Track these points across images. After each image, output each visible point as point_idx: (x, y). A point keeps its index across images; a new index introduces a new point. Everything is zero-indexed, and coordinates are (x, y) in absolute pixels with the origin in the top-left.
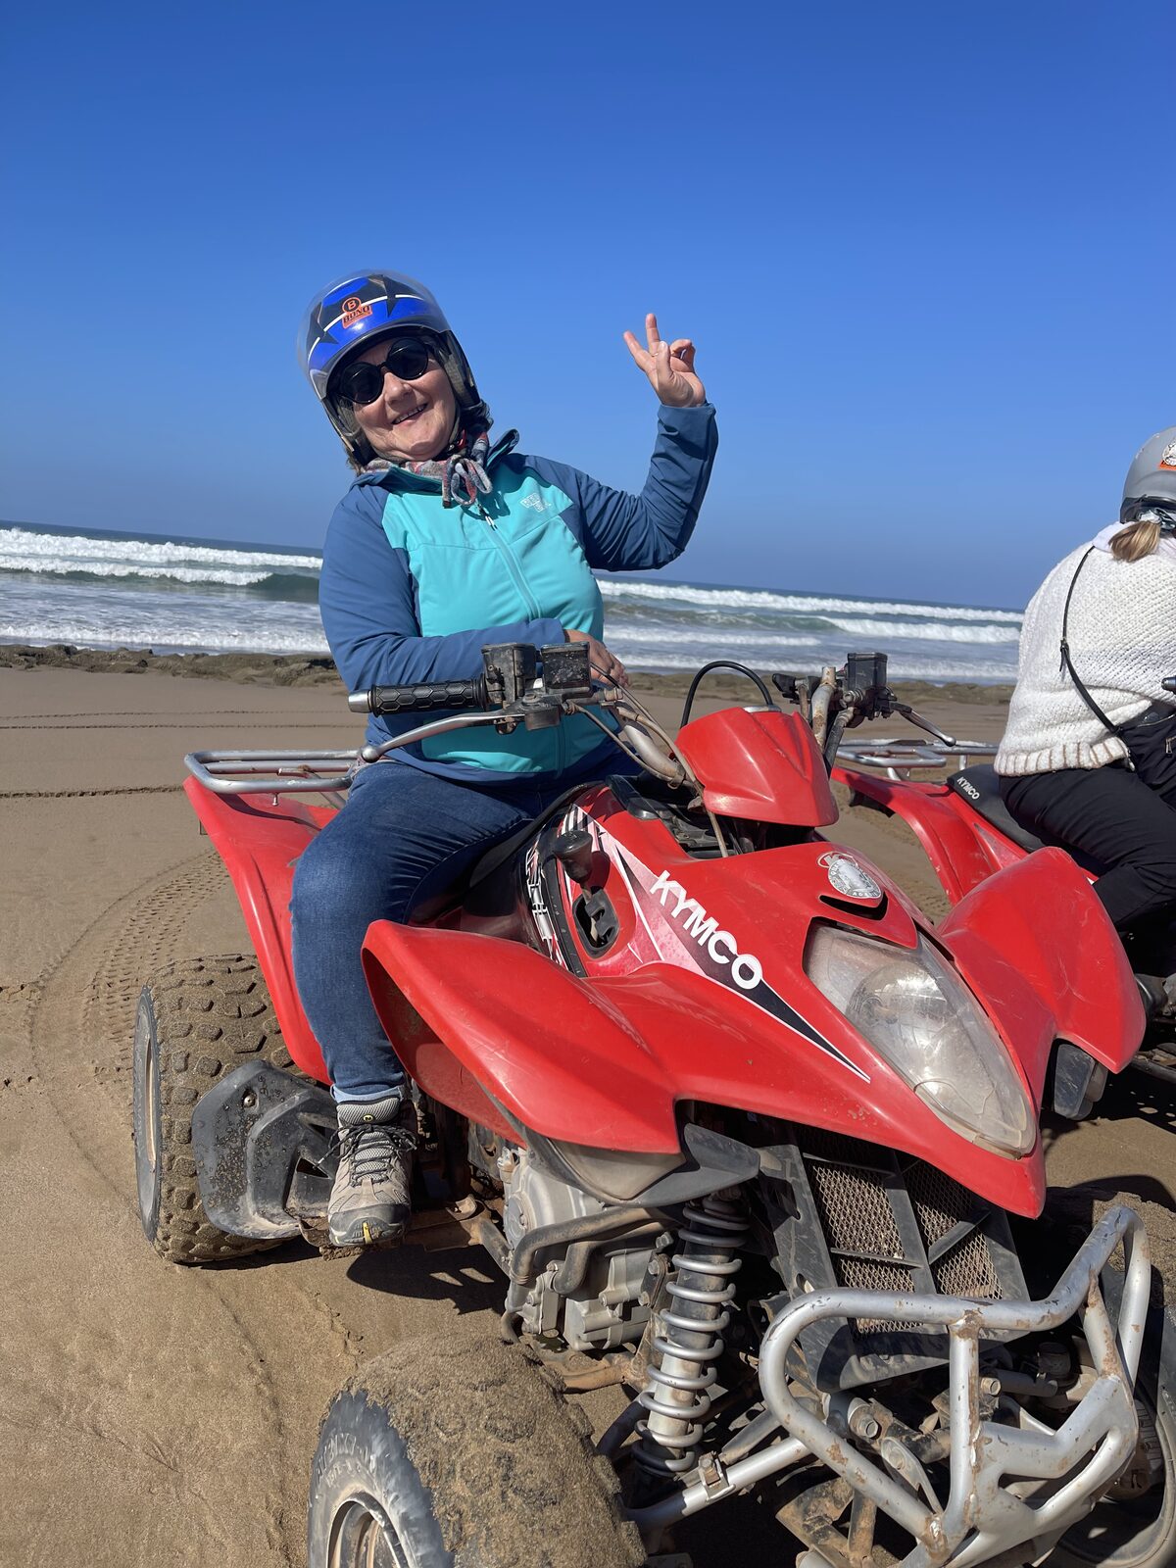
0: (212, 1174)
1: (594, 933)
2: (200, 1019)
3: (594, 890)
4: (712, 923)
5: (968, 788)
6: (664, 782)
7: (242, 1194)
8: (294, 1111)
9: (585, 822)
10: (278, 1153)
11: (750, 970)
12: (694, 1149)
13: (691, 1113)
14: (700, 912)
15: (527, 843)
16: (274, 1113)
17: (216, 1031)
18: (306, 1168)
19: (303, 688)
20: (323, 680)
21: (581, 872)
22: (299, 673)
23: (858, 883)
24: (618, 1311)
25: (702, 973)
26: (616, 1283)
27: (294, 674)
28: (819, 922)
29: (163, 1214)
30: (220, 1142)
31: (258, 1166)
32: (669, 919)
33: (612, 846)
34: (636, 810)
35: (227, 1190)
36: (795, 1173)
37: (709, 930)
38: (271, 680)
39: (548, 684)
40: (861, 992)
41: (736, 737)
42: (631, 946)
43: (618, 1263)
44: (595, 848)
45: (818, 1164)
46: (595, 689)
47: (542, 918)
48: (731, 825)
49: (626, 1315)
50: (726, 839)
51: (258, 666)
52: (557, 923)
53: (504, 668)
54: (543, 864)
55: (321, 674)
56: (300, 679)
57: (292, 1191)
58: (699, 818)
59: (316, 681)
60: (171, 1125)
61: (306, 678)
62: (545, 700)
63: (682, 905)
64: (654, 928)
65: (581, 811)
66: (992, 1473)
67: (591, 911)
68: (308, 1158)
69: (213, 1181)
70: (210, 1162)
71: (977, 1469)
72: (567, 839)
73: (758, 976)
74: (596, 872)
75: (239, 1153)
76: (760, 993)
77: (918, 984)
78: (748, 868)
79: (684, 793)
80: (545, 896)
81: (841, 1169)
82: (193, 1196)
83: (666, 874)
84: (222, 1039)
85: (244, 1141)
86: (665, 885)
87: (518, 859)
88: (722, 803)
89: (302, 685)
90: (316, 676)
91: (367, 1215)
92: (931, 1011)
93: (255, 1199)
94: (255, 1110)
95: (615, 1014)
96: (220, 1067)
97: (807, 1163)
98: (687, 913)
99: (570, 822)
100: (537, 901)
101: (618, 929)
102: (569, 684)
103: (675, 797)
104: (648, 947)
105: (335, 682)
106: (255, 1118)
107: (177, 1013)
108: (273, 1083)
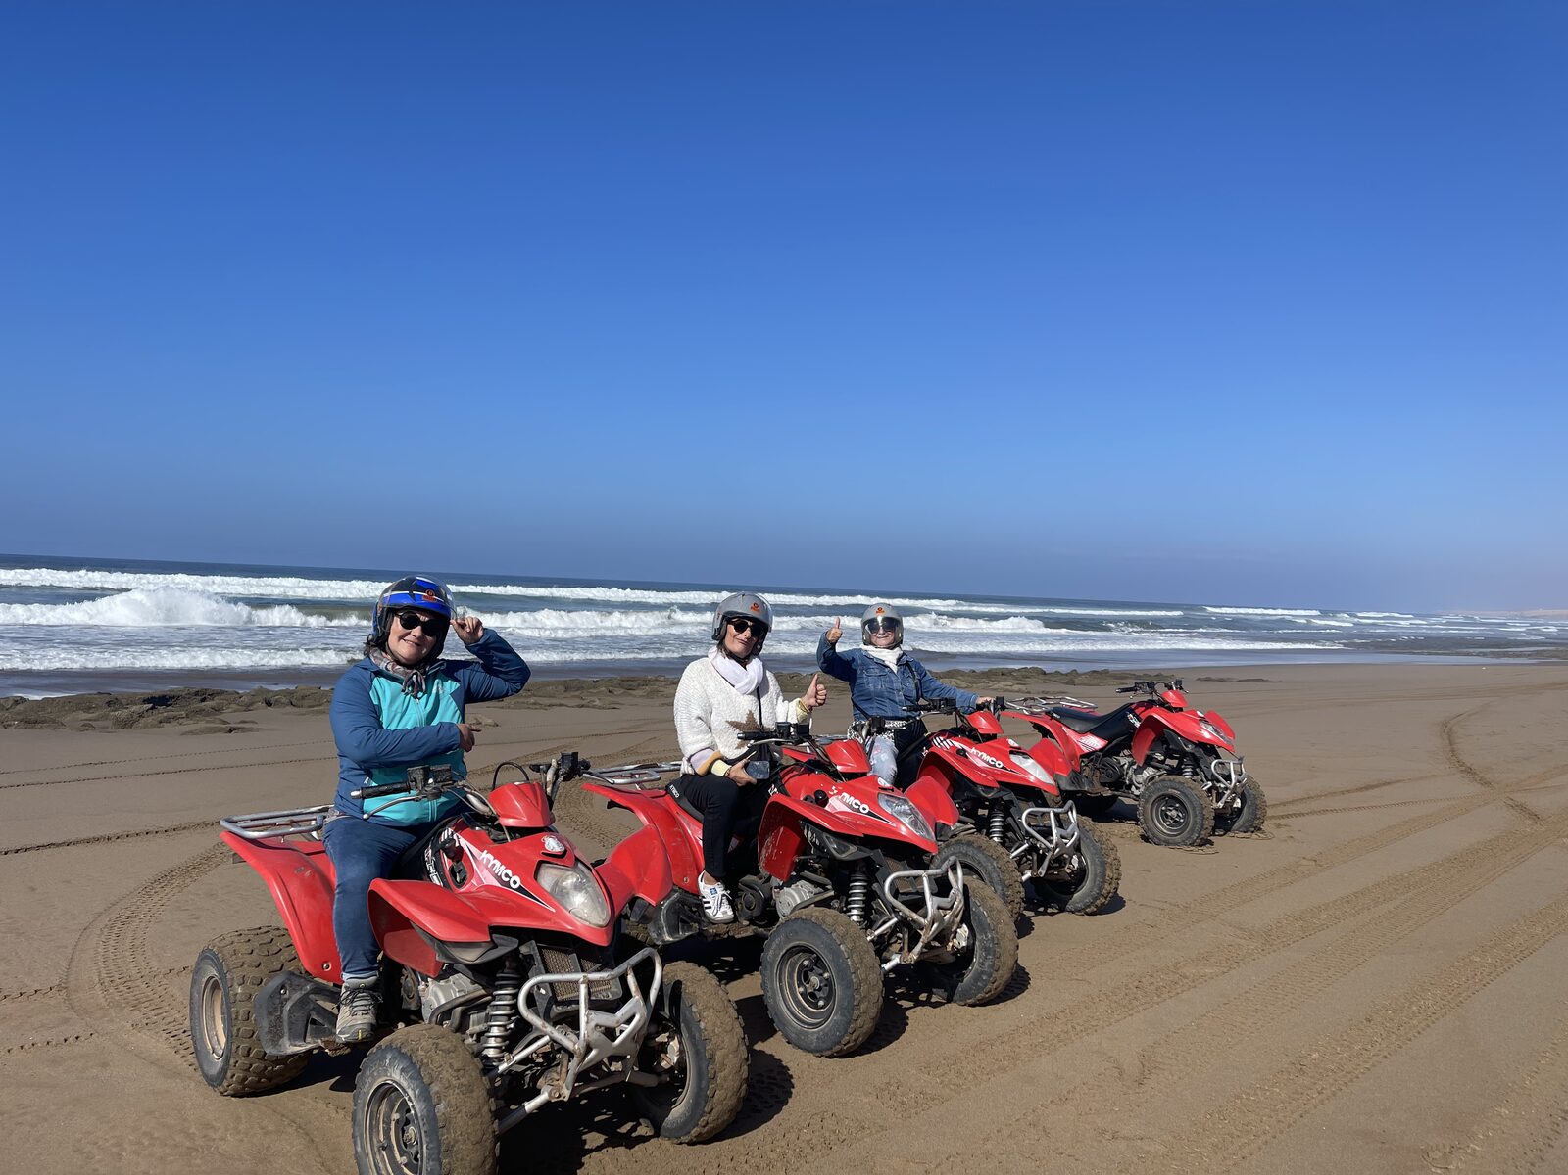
0: (266, 1030)
1: (458, 879)
2: (248, 958)
3: (457, 862)
4: (503, 867)
5: (675, 791)
6: (484, 815)
7: (281, 1037)
8: (308, 994)
9: (452, 834)
10: (299, 1015)
11: (516, 881)
12: (496, 941)
13: (495, 930)
14: (498, 863)
15: (425, 846)
16: (297, 996)
17: (257, 964)
18: (314, 1022)
19: (147, 730)
20: (168, 720)
21: (452, 855)
22: (141, 715)
23: (556, 846)
24: (475, 1038)
25: (500, 886)
26: (474, 1025)
27: (135, 716)
28: (541, 862)
29: (232, 1062)
30: (270, 1013)
31: (291, 1023)
32: (487, 868)
33: (464, 843)
34: (473, 828)
35: (274, 1037)
36: (534, 950)
37: (502, 870)
38: (109, 723)
39: (435, 782)
40: (556, 884)
41: (512, 796)
42: (474, 882)
43: (474, 1018)
44: (457, 845)
45: (544, 948)
46: (454, 782)
47: (435, 878)
48: (512, 830)
49: (478, 1040)
50: (510, 835)
51: (88, 709)
52: (442, 877)
53: (416, 776)
54: (434, 854)
55: (165, 714)
56: (142, 720)
57: (308, 1034)
58: (499, 828)
59: (160, 722)
60: (238, 1012)
61: (150, 720)
62: (434, 789)
63: (492, 862)
64: (481, 872)
65: (450, 830)
66: (593, 1024)
67: (456, 870)
68: (315, 1017)
69: (267, 1033)
70: (265, 1024)
71: (587, 1023)
72: (445, 842)
73: (519, 883)
74: (458, 854)
75: (280, 1018)
76: (520, 889)
77: (571, 880)
78: (516, 846)
79: (494, 819)
80: (436, 868)
81: (553, 949)
82: (250, 1049)
83: (486, 851)
84: (261, 967)
85: (282, 1013)
86: (485, 856)
87: (422, 854)
88: (510, 822)
89: (145, 727)
90: (161, 716)
91: (361, 1027)
92: (578, 887)
93: (290, 1039)
94: (286, 996)
95: (470, 904)
96: (262, 980)
97: (539, 948)
98: (494, 865)
99: (445, 836)
100: (432, 870)
101: (468, 876)
102: (444, 781)
103: (489, 821)
104: (480, 880)
105: (181, 720)
106: (287, 1000)
107: (234, 957)
108: (296, 981)
